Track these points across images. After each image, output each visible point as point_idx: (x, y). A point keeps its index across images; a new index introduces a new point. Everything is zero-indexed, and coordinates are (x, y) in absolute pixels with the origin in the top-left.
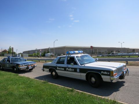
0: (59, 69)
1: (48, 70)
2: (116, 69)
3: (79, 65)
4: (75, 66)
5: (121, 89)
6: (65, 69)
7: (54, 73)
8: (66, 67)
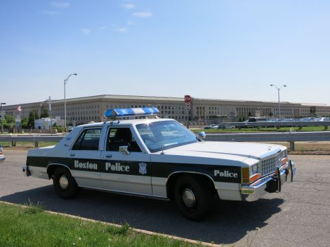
0: (81, 165)
1: (45, 170)
2: (257, 161)
3: (146, 153)
4: (134, 157)
5: (272, 220)
6: (101, 166)
7: (64, 182)
8: (105, 158)
